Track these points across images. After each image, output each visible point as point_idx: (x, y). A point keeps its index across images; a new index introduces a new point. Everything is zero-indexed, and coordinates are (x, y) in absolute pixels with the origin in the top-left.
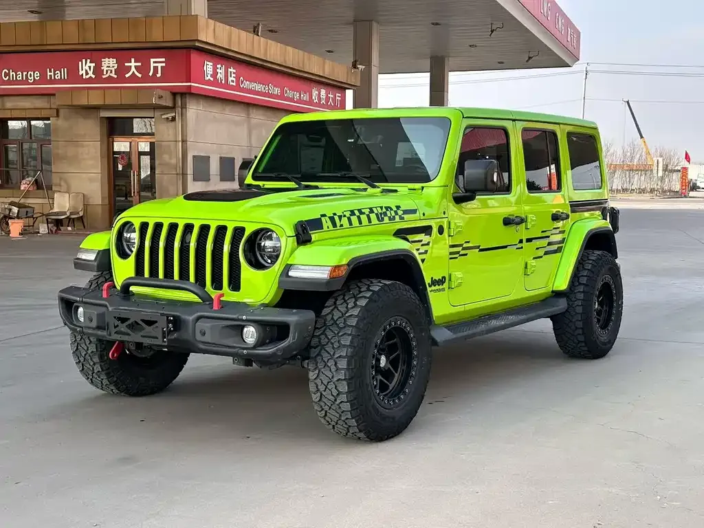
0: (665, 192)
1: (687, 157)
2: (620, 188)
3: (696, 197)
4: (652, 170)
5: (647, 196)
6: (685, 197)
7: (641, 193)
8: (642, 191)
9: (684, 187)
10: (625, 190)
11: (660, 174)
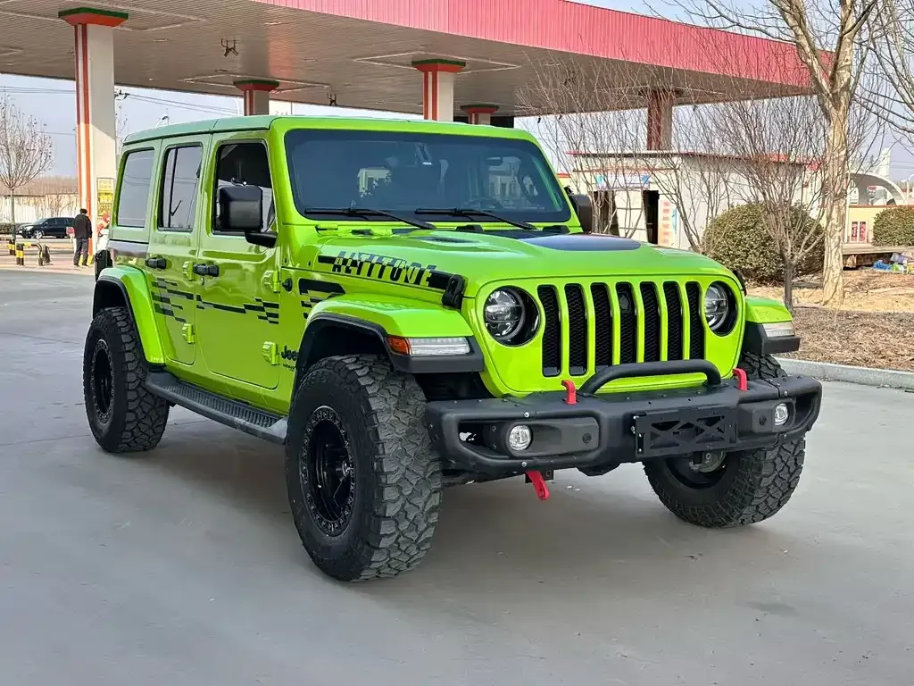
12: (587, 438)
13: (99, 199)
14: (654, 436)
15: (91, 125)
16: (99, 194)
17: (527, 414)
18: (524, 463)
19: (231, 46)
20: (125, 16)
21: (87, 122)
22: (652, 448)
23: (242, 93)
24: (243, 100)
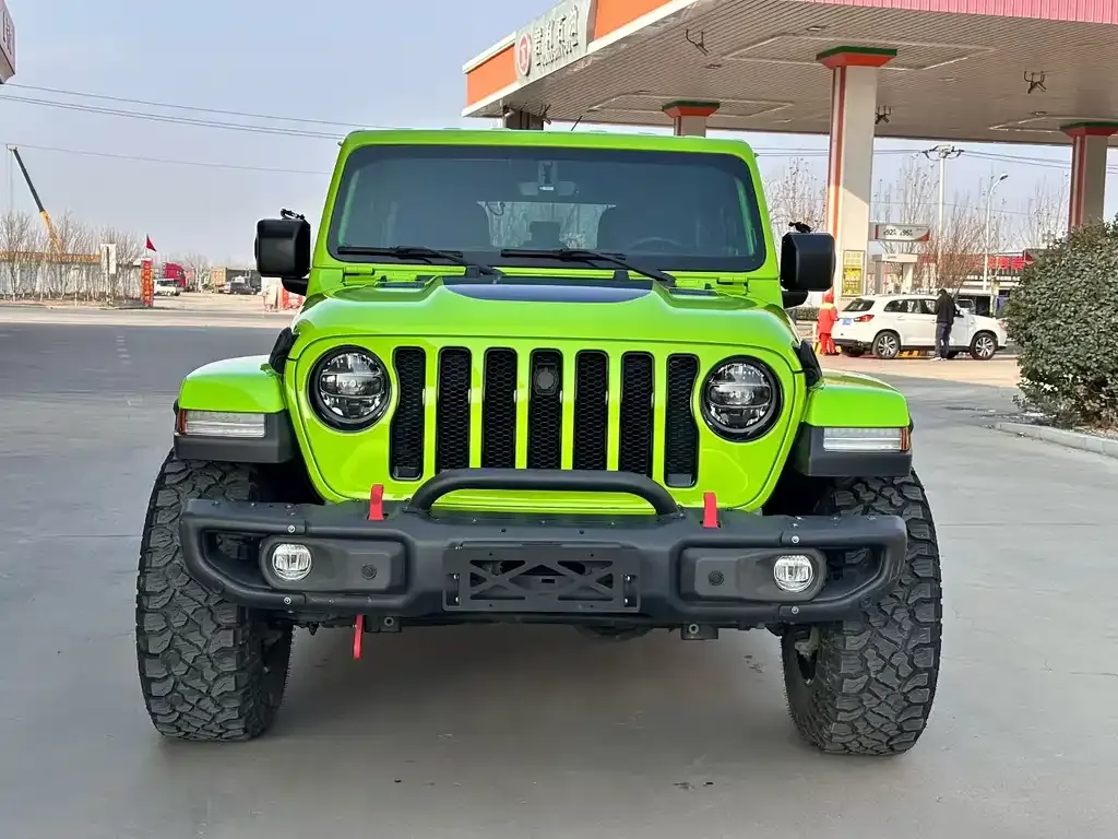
0: (119, 298)
1: (150, 246)
2: (46, 291)
3: (163, 308)
4: (99, 264)
5: (94, 305)
6: (151, 307)
7: (82, 300)
8: (82, 297)
9: (147, 292)
10: (55, 295)
11: (113, 270)
12: (370, 572)
13: (844, 276)
14: (475, 579)
15: (841, 187)
16: (845, 270)
17: (291, 528)
18: (288, 599)
19: (1037, 79)
20: (893, 52)
21: (837, 183)
22: (474, 597)
23: (1072, 141)
24: (1071, 149)
